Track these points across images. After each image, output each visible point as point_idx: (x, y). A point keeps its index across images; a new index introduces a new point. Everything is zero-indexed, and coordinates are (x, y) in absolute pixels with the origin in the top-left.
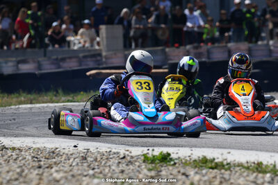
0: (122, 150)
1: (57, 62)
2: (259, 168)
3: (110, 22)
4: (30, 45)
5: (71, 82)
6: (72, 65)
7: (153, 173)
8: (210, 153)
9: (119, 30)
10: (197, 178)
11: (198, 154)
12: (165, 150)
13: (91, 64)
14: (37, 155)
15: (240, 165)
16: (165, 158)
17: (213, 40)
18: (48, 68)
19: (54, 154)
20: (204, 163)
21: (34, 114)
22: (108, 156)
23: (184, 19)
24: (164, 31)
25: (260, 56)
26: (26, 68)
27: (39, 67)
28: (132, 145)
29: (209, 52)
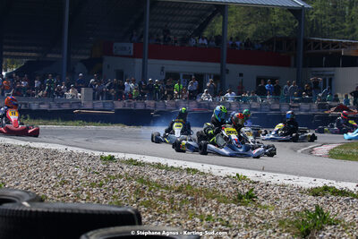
0: (90, 152)
1: (59, 105)
2: (159, 166)
3: (86, 86)
4: (46, 95)
5: (67, 116)
6: (66, 107)
7: (105, 166)
8: (135, 157)
9: (91, 91)
10: (127, 170)
11: (128, 157)
12: (112, 154)
13: (76, 107)
14: (47, 152)
15: (149, 164)
16: (112, 158)
17: (137, 98)
18: (55, 108)
19: (55, 152)
20: (131, 162)
21: (46, 131)
22: (83, 155)
23: (123, 87)
24: (113, 92)
25: (160, 108)
26: (43, 107)
27: (50, 107)
28: (95, 150)
29: (135, 105)
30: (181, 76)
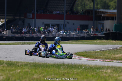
30: (51, 25)
